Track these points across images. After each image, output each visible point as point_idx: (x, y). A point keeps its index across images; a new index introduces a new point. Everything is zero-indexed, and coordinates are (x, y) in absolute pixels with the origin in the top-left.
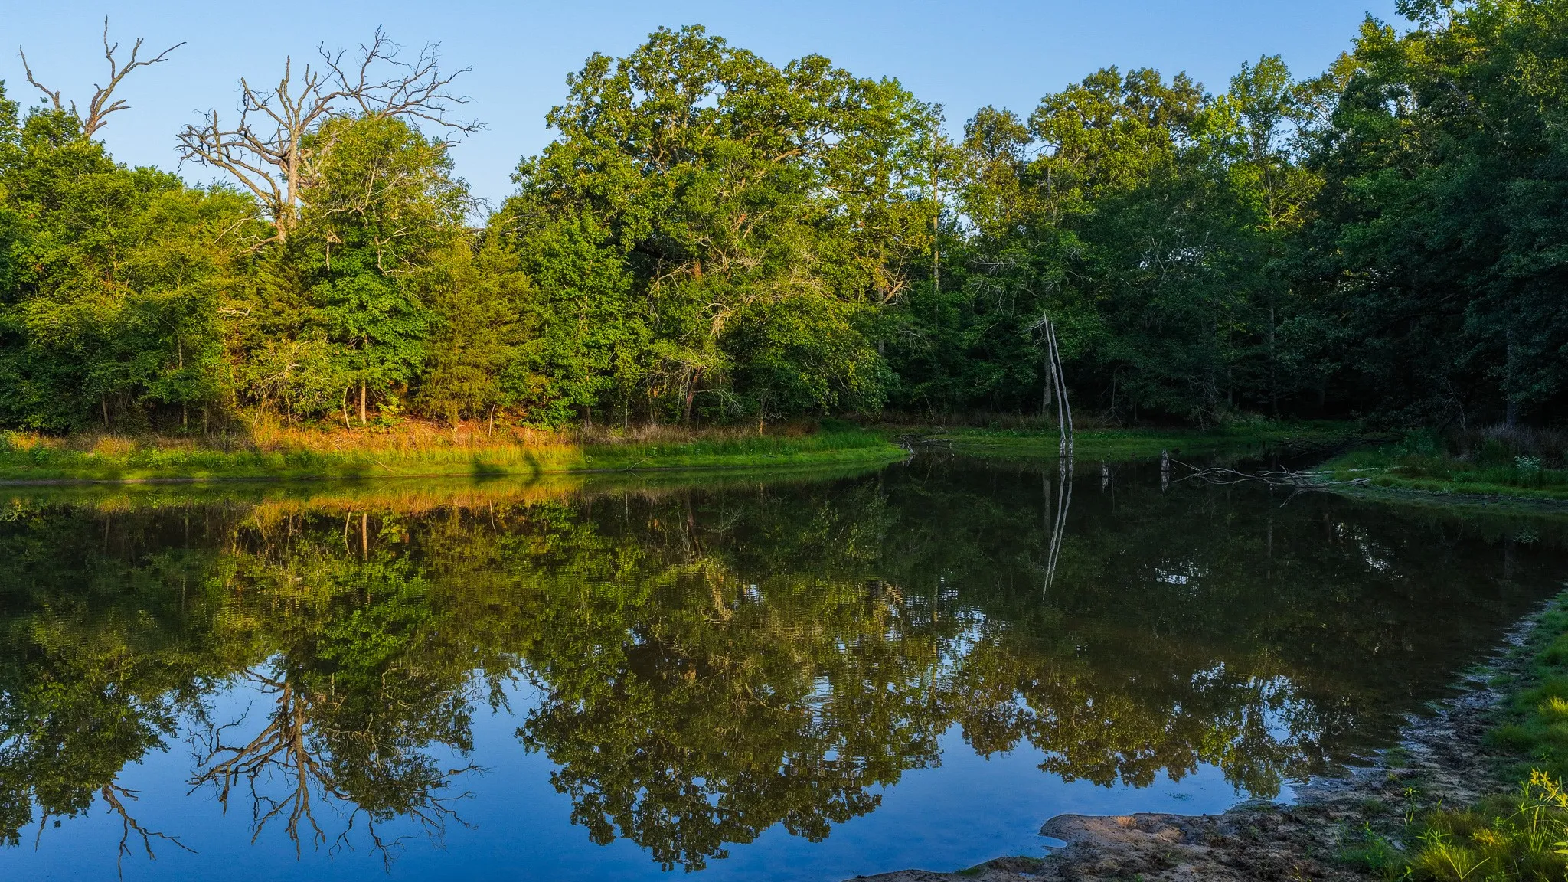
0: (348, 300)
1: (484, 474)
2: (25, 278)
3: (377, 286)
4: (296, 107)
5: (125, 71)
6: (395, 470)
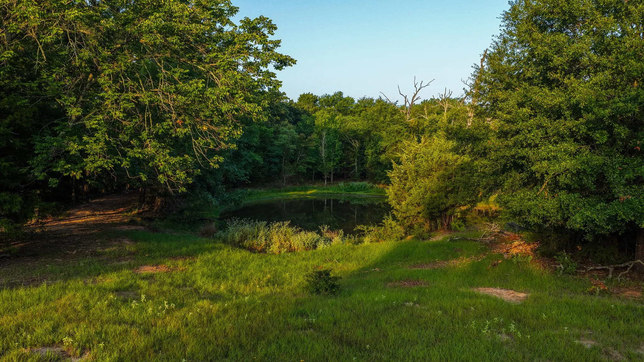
2: (381, 150)
5: (419, 89)
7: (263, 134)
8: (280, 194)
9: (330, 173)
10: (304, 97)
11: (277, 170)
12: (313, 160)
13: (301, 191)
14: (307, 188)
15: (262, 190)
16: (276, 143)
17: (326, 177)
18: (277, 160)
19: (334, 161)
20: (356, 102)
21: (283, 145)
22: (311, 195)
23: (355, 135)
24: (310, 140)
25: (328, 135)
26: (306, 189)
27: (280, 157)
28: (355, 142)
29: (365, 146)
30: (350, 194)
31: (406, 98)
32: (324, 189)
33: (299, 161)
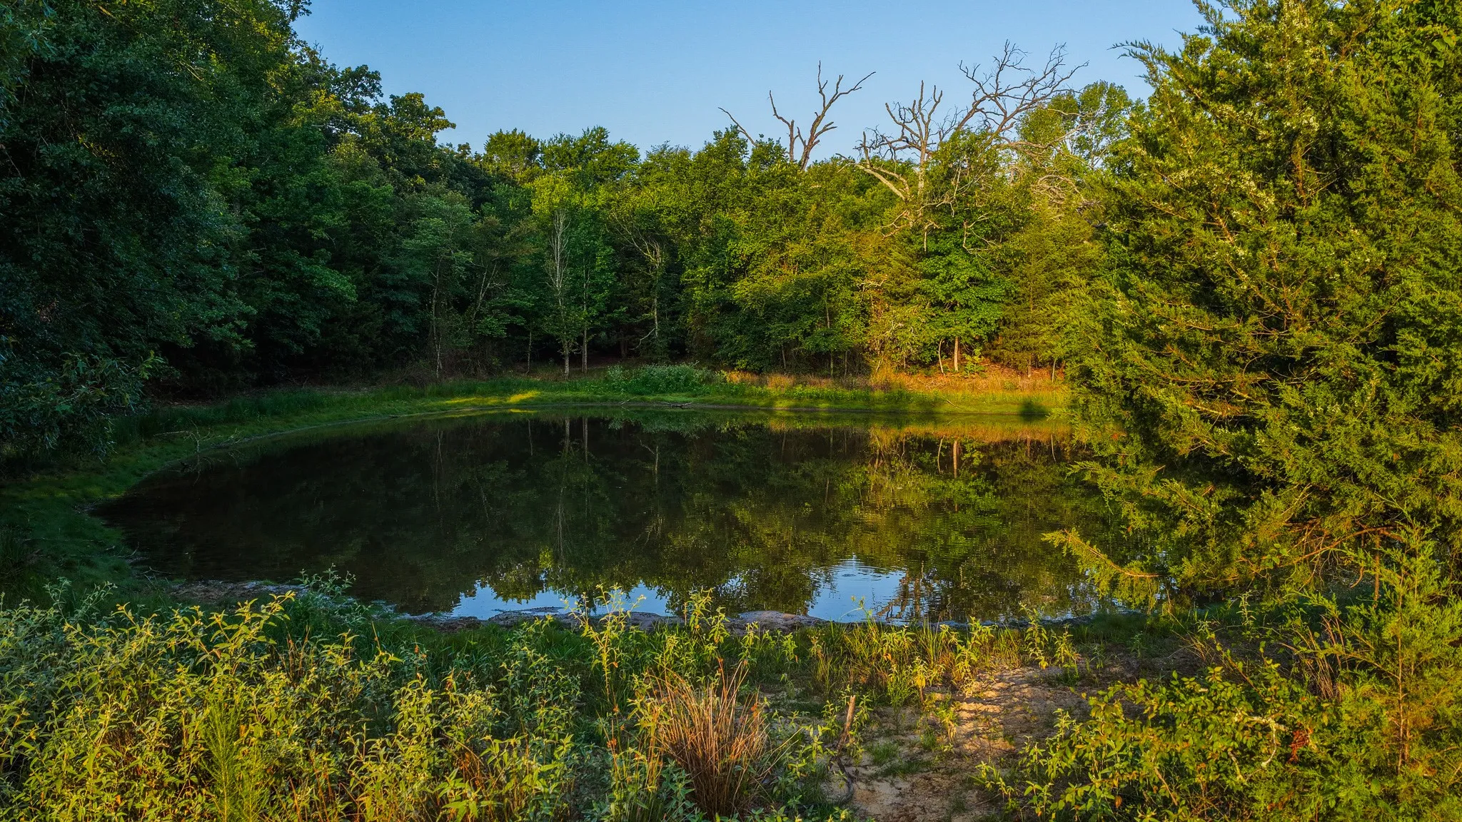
0: (938, 274)
1: (1031, 413)
2: (736, 265)
3: (962, 262)
4: (926, 120)
5: (832, 101)
6: (959, 409)
7: (357, 205)
8: (419, 403)
9: (580, 340)
10: (498, 143)
11: (412, 330)
12: (527, 302)
13: (492, 393)
14: (508, 384)
15: (364, 392)
16: (408, 244)
17: (567, 352)
18: (411, 298)
19: (591, 302)
20: (643, 158)
21: (433, 250)
22: (522, 405)
23: (651, 228)
24: (517, 239)
25: (572, 226)
26: (509, 390)
27: (425, 291)
28: (652, 249)
29: (683, 259)
30: (644, 400)
31: (791, 127)
32: (563, 388)
33: (483, 304)
